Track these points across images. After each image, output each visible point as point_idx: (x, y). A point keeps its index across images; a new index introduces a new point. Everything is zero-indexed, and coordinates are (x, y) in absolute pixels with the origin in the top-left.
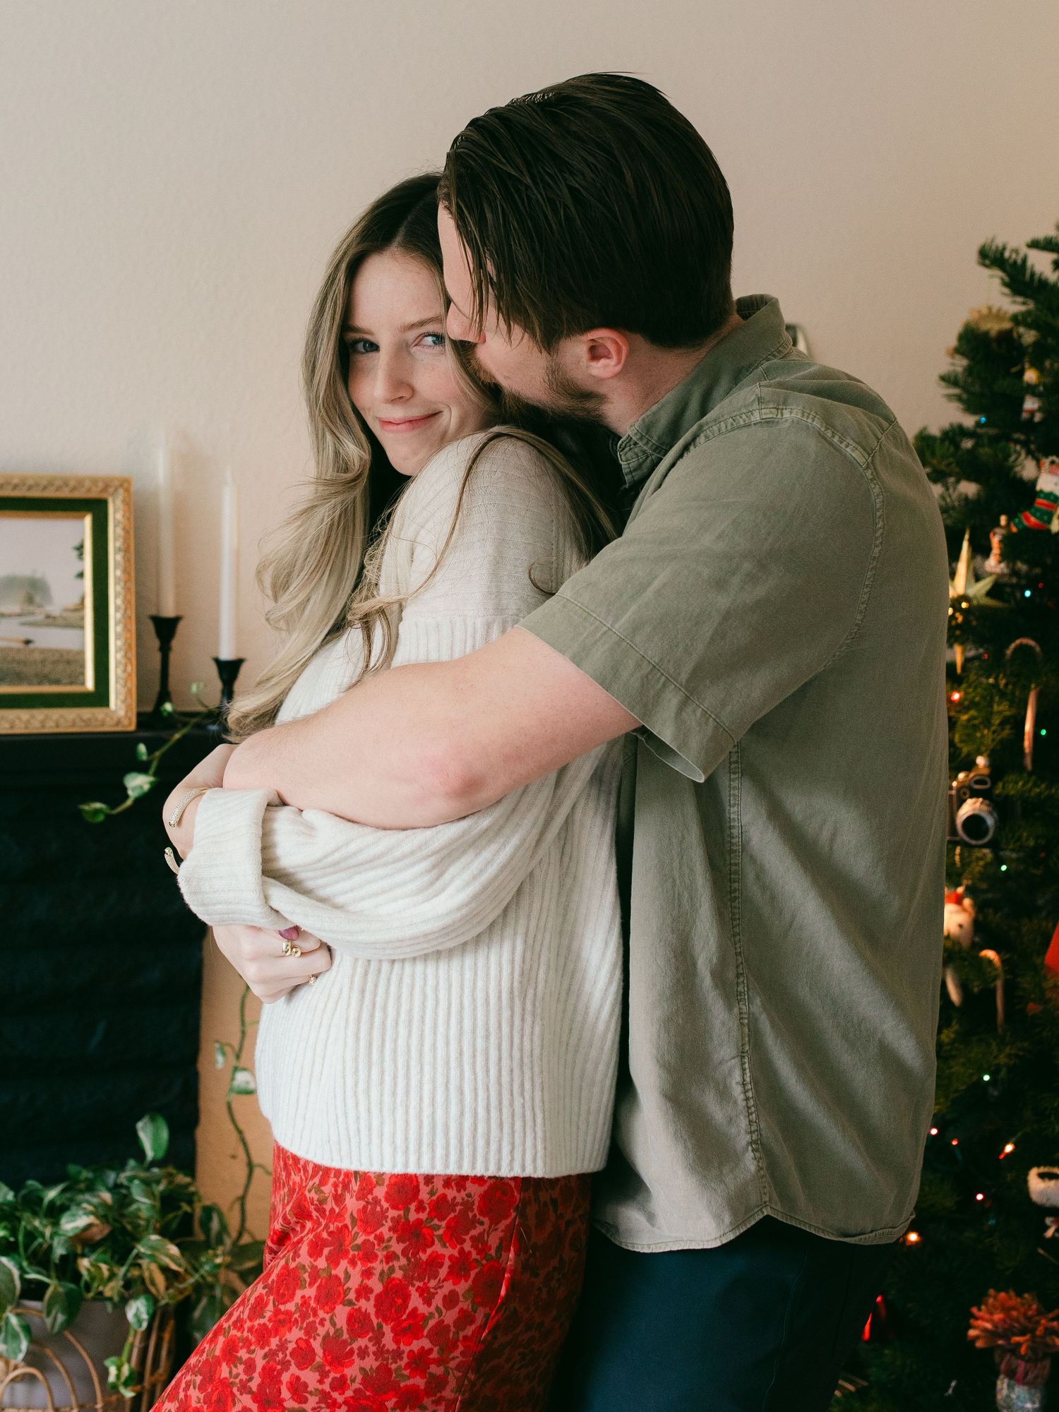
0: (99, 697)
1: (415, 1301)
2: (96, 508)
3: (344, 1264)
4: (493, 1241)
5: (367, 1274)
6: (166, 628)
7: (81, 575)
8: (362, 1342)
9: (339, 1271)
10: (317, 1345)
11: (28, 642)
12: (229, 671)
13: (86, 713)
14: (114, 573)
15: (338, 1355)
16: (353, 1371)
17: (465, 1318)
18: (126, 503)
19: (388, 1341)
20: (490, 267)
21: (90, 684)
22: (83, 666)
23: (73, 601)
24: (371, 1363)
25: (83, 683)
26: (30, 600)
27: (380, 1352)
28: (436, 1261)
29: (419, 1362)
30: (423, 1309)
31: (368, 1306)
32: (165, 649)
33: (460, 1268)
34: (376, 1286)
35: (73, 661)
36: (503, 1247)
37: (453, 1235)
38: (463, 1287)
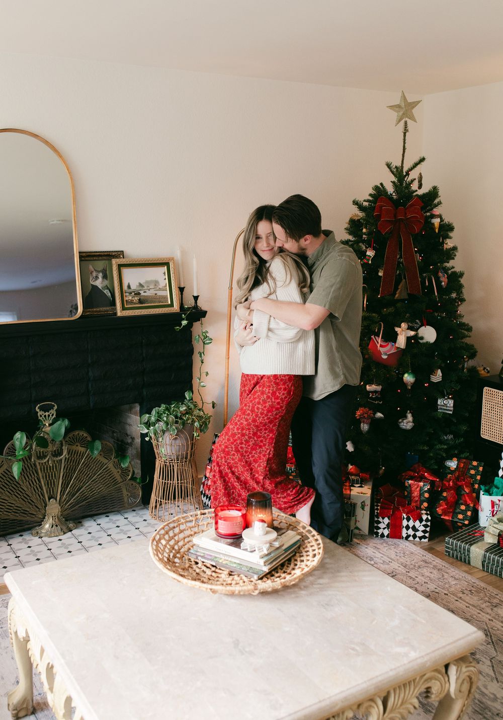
0: (172, 305)
1: (277, 394)
2: (167, 264)
3: (265, 388)
4: (290, 385)
5: (269, 390)
6: (182, 290)
7: (165, 279)
8: (269, 400)
9: (264, 389)
10: (261, 401)
11: (156, 294)
12: (196, 298)
13: (170, 308)
14: (172, 279)
15: (265, 402)
16: (267, 405)
17: (286, 397)
18: (173, 263)
19: (273, 400)
20: (288, 231)
21: (169, 303)
22: (168, 298)
23: (164, 285)
24: (270, 403)
25: (168, 302)
26: (156, 285)
27: (272, 402)
28: (281, 388)
29: (278, 403)
30: (279, 395)
31: (270, 395)
32: (182, 294)
33: (285, 389)
34: (271, 392)
35: (166, 297)
36: (291, 386)
37: (284, 384)
38: (285, 392)
